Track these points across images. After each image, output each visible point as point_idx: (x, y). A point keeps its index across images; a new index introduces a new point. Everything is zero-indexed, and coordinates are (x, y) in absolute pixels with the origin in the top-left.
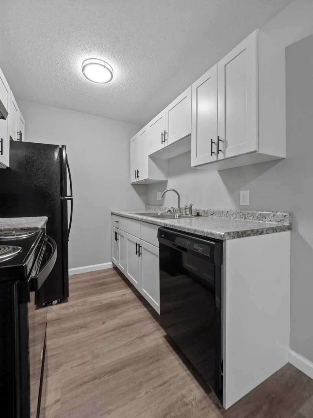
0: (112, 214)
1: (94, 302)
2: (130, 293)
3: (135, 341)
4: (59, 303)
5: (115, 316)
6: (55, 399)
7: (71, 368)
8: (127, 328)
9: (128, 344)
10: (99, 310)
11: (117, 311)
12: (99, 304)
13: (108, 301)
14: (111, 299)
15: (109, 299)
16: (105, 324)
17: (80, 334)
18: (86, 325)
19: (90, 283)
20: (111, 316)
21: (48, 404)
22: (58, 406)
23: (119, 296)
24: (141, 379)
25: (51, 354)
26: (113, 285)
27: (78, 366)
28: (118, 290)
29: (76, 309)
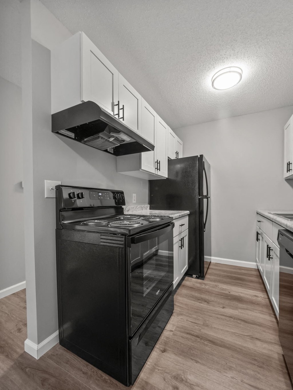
0: (257, 213)
1: (223, 289)
2: (264, 298)
3: (245, 337)
4: (197, 278)
5: (236, 308)
6: (171, 329)
7: (187, 320)
8: (243, 323)
9: (237, 334)
10: (224, 297)
11: (240, 305)
12: (227, 292)
13: (237, 294)
14: (240, 294)
15: (239, 293)
16: (224, 309)
17: (202, 305)
18: (209, 301)
19: (228, 274)
20: (233, 306)
21: (167, 329)
22: (171, 333)
23: (250, 295)
24: (234, 366)
25: (180, 305)
26: (248, 284)
27: (191, 322)
28: (252, 290)
29: (207, 287)
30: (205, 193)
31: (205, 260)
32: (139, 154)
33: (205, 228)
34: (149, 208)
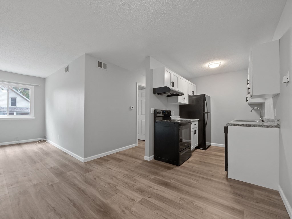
1: (214, 153)
4: (202, 149)
30: (206, 111)
31: (206, 144)
32: (177, 96)
33: (206, 127)
34: (179, 117)
